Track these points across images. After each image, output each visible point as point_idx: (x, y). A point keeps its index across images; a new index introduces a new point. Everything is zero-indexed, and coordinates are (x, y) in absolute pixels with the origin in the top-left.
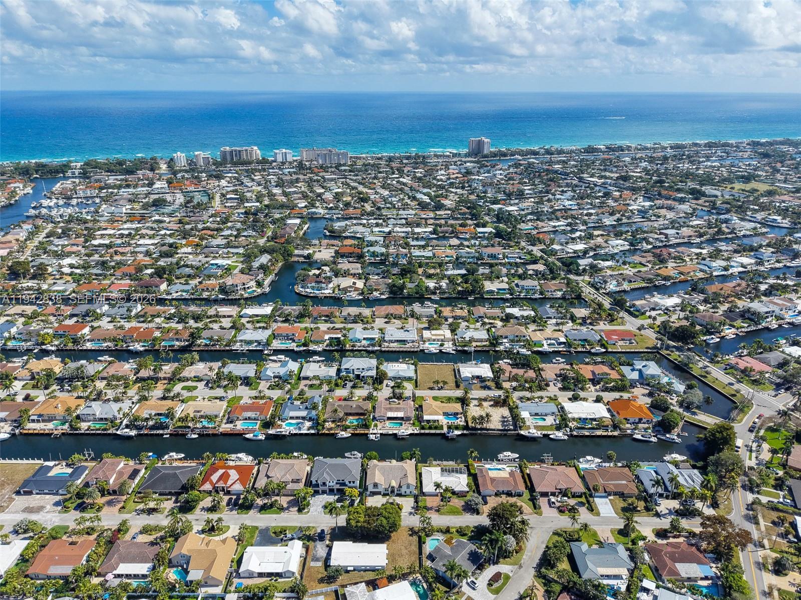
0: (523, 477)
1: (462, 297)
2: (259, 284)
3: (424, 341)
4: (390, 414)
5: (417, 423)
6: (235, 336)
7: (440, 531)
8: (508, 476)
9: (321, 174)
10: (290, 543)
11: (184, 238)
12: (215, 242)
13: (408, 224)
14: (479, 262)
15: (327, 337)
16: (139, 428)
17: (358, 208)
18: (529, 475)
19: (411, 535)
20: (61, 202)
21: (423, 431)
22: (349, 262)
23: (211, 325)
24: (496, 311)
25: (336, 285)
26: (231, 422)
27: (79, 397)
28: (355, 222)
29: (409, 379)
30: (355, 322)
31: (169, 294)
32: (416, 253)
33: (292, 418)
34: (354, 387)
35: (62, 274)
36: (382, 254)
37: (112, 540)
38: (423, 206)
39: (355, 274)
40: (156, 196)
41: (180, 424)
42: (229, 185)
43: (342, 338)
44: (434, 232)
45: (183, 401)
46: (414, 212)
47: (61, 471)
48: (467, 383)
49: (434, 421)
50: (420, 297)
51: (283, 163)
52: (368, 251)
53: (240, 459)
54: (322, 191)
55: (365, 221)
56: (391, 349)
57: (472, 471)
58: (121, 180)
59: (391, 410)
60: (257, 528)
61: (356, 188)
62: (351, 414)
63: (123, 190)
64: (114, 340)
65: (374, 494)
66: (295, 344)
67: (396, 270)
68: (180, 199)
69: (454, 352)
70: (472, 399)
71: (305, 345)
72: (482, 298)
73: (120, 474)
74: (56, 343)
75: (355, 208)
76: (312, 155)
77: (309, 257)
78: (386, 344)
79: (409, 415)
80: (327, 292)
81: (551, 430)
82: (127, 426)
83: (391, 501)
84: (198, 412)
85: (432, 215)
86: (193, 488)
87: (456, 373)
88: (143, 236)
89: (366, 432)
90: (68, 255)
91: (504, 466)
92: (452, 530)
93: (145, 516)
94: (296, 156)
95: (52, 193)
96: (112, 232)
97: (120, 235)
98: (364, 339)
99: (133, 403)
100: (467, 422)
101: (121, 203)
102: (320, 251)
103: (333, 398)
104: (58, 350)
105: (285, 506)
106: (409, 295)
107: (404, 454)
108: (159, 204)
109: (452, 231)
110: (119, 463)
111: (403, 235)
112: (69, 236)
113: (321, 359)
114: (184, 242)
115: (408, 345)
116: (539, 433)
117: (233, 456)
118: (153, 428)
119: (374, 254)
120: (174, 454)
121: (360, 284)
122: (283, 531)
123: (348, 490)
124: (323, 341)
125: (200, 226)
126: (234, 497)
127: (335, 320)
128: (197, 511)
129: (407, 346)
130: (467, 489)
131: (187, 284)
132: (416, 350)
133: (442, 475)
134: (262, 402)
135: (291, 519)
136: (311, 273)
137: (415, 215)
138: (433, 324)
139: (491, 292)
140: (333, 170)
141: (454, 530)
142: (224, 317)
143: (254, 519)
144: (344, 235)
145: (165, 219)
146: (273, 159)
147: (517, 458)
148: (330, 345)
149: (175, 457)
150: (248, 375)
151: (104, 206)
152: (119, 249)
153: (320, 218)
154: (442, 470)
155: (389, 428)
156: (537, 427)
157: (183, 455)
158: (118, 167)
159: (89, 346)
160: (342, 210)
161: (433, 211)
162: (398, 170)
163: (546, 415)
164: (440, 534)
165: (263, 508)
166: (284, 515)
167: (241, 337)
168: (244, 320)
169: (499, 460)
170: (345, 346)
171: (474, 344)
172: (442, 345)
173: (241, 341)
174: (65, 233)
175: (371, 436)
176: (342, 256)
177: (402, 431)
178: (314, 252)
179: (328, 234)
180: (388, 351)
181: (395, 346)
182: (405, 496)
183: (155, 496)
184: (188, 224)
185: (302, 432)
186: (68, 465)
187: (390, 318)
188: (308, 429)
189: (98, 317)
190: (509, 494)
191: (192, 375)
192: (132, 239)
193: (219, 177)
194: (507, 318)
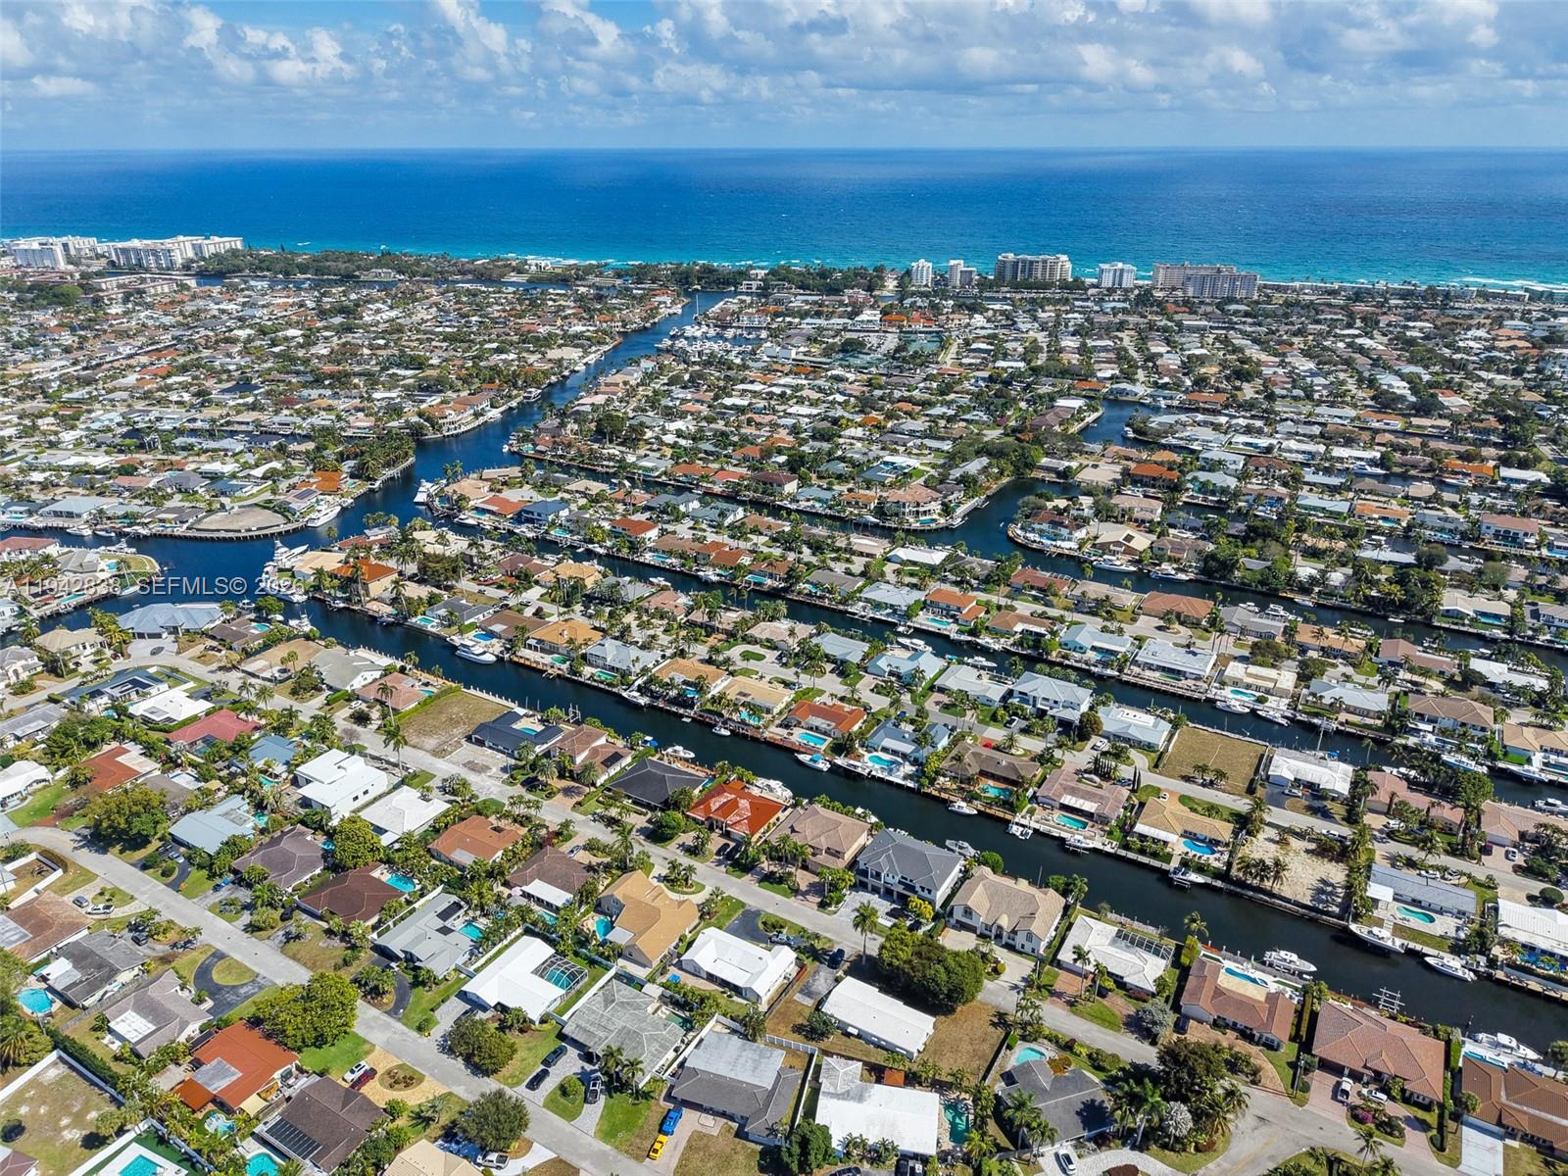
0: (1299, 1014)
1: (1374, 613)
2: (947, 510)
3: (1223, 684)
4: (1069, 800)
5: (1117, 833)
6: (860, 590)
7: (1053, 1039)
8: (1263, 999)
9: (1177, 317)
10: (777, 947)
11: (862, 412)
12: (910, 425)
13: (1326, 438)
14: (1466, 545)
15: (1019, 628)
16: (654, 696)
17: (1224, 391)
18: (1314, 1016)
19: (994, 1024)
20: (712, 332)
21: (1123, 853)
22: (1145, 496)
23: (832, 564)
24: (1447, 662)
25: (1092, 535)
26: (787, 727)
27: (595, 628)
28: (1200, 417)
29: (1148, 748)
30: (1093, 613)
31: (795, 500)
32: (1309, 499)
33: (885, 750)
34: (1025, 731)
35: (662, 443)
36: (1224, 491)
37: (543, 842)
38: (1385, 402)
39: (1143, 521)
40: (854, 335)
41: (709, 706)
42: (988, 325)
43: (1048, 637)
44: (1382, 462)
45: (732, 674)
46: (1353, 413)
47: (531, 726)
48: (1277, 790)
49: (1155, 841)
50: (1265, 592)
51: (1111, 291)
52: (1195, 479)
53: (771, 789)
54: (1163, 349)
55: (1223, 420)
56: (1141, 682)
57: (1185, 960)
58: (815, 303)
59: (1073, 792)
60: (743, 905)
61: (1240, 350)
62: (993, 777)
63: (809, 320)
64: (682, 556)
65: (962, 926)
66: (955, 627)
67: (1239, 527)
68: (891, 342)
69: (1284, 722)
70: (1270, 824)
71: (973, 632)
72: (1423, 625)
73: (595, 752)
74: (609, 544)
75: (1218, 390)
76: (1177, 277)
77: (1066, 474)
78: (1136, 670)
79: (1106, 812)
80: (1067, 546)
81: (1439, 947)
82: (639, 689)
83: (984, 949)
84: (745, 695)
85: (1398, 424)
86: (676, 806)
87: (1263, 762)
88: (801, 401)
89: (1008, 817)
90: (682, 415)
91: (1269, 979)
92: (1077, 1049)
93: (601, 826)
94: (1143, 278)
95: (706, 316)
96: (757, 387)
97: (768, 393)
98: (1094, 648)
99: (663, 657)
100: (1229, 864)
101: (793, 342)
102: (1095, 466)
103: (975, 739)
104: (607, 555)
105: (803, 887)
106: (1243, 583)
107: (1054, 879)
108: (851, 348)
109: (1431, 464)
110: (598, 737)
111: (1300, 458)
112: (697, 387)
113: (990, 664)
114: (858, 418)
115: (1183, 683)
116: (1398, 942)
117: (761, 782)
118: (674, 701)
119: (1204, 488)
120: (679, 748)
121: (1141, 542)
122: (777, 926)
123: (915, 900)
124: (1009, 634)
125: (897, 394)
126: (732, 844)
127: (1055, 600)
128: (673, 845)
129: (1180, 684)
130: (1153, 989)
131: (828, 489)
132: (1196, 695)
133: (1113, 943)
134: (847, 708)
135: (802, 913)
136: (1050, 505)
137: (1352, 420)
138: (1263, 652)
139: (1458, 616)
140: (1209, 309)
141: (1084, 1051)
142: (861, 554)
143: (747, 891)
144: (1163, 441)
145: (848, 375)
146: (1095, 281)
147: (1309, 973)
148: (1020, 643)
149: (682, 754)
150: (848, 658)
151: (769, 344)
152: (756, 417)
153: (1134, 403)
154: (1119, 935)
155: (1056, 824)
156: (1399, 930)
157: (692, 755)
158: (819, 281)
159: (648, 558)
160: (1186, 392)
161: (1404, 415)
162: (1363, 319)
163: (1441, 912)
164: (1051, 1046)
165: (769, 879)
166: (794, 902)
167: (868, 594)
168: (889, 568)
169: (1264, 963)
170: (1048, 654)
171: (1343, 717)
172: (1261, 700)
173: (867, 600)
174: (693, 383)
175: (1015, 827)
176: (1134, 483)
177: (1077, 837)
178: (1082, 467)
179: (1131, 435)
180: (1135, 685)
181: (1153, 678)
182: (1020, 953)
183: (627, 802)
184: (881, 387)
185: (891, 779)
186: (541, 721)
187: (1169, 621)
188: (905, 778)
189: (679, 518)
190: (1247, 1035)
191: (764, 636)
192: (783, 403)
193: (974, 309)
194: (1467, 681)
